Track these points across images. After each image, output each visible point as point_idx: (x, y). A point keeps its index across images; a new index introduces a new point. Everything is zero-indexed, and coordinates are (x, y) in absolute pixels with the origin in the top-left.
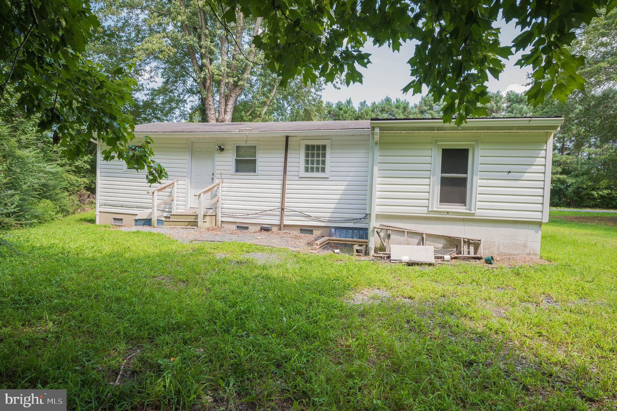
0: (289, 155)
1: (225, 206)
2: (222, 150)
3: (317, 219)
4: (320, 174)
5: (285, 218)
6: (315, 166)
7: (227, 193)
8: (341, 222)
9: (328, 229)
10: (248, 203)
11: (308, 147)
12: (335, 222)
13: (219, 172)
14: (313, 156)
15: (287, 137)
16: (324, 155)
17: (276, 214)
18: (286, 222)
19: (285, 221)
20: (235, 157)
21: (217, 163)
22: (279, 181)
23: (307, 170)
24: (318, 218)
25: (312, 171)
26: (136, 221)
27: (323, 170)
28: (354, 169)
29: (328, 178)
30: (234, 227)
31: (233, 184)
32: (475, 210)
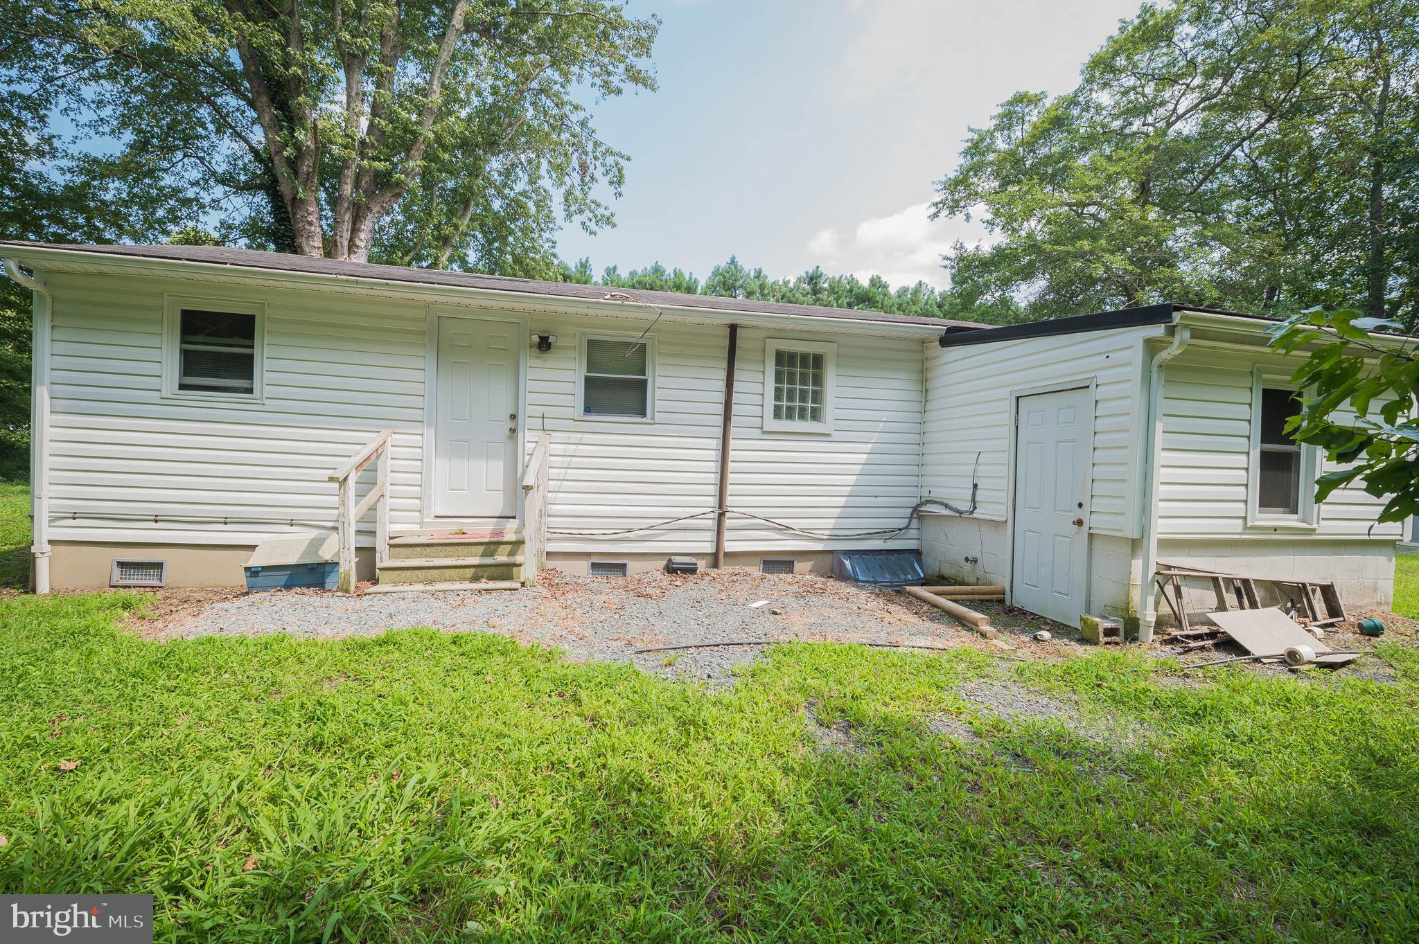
0: (737, 375)
1: (555, 508)
2: (544, 344)
3: (806, 534)
4: (808, 426)
5: (727, 535)
6: (797, 404)
7: (563, 471)
8: (859, 538)
9: (829, 558)
10: (626, 500)
11: (780, 357)
12: (846, 538)
13: (538, 411)
14: (791, 381)
15: (733, 329)
16: (818, 380)
17: (703, 527)
18: (729, 546)
19: (726, 544)
20: (584, 372)
21: (531, 386)
22: (710, 441)
23: (777, 414)
24: (807, 530)
25: (790, 416)
26: (252, 572)
27: (816, 415)
28: (885, 416)
29: (829, 435)
30: (583, 566)
31: (580, 447)
32: (1318, 523)
